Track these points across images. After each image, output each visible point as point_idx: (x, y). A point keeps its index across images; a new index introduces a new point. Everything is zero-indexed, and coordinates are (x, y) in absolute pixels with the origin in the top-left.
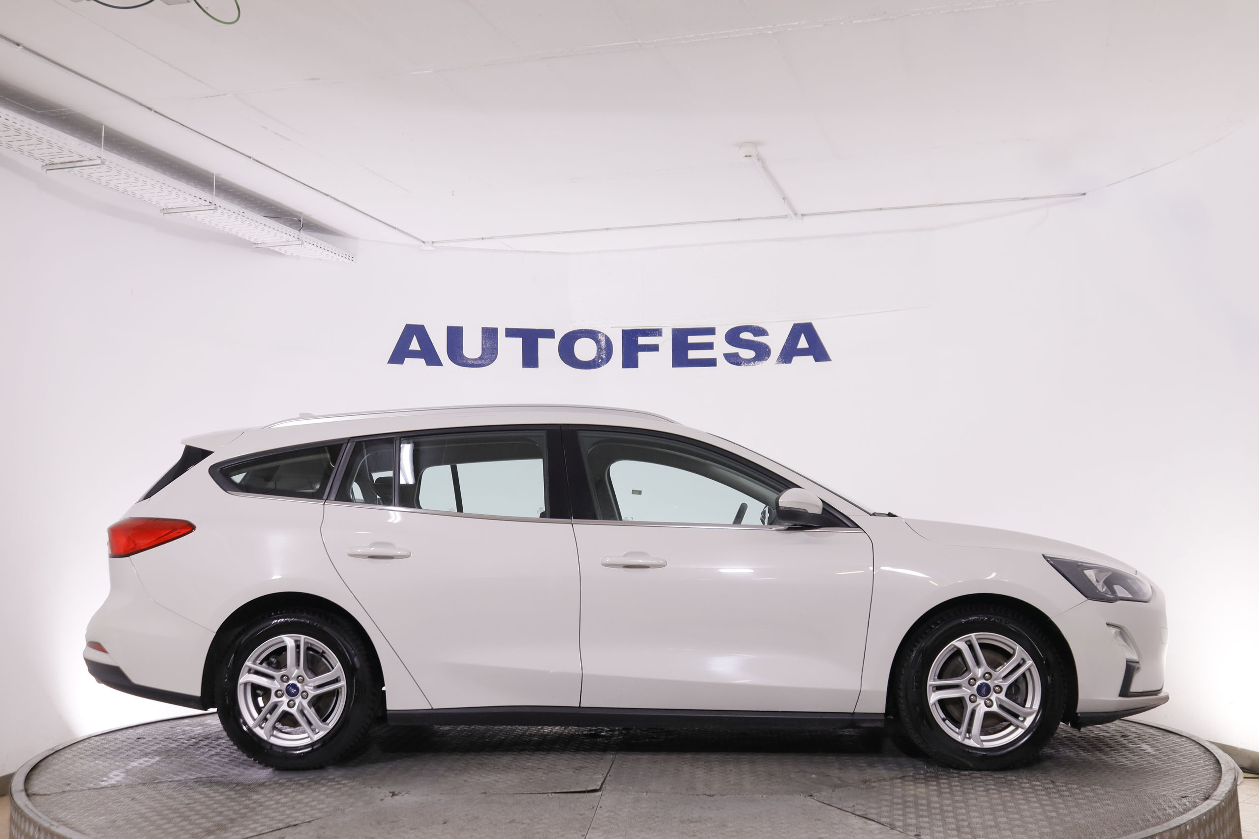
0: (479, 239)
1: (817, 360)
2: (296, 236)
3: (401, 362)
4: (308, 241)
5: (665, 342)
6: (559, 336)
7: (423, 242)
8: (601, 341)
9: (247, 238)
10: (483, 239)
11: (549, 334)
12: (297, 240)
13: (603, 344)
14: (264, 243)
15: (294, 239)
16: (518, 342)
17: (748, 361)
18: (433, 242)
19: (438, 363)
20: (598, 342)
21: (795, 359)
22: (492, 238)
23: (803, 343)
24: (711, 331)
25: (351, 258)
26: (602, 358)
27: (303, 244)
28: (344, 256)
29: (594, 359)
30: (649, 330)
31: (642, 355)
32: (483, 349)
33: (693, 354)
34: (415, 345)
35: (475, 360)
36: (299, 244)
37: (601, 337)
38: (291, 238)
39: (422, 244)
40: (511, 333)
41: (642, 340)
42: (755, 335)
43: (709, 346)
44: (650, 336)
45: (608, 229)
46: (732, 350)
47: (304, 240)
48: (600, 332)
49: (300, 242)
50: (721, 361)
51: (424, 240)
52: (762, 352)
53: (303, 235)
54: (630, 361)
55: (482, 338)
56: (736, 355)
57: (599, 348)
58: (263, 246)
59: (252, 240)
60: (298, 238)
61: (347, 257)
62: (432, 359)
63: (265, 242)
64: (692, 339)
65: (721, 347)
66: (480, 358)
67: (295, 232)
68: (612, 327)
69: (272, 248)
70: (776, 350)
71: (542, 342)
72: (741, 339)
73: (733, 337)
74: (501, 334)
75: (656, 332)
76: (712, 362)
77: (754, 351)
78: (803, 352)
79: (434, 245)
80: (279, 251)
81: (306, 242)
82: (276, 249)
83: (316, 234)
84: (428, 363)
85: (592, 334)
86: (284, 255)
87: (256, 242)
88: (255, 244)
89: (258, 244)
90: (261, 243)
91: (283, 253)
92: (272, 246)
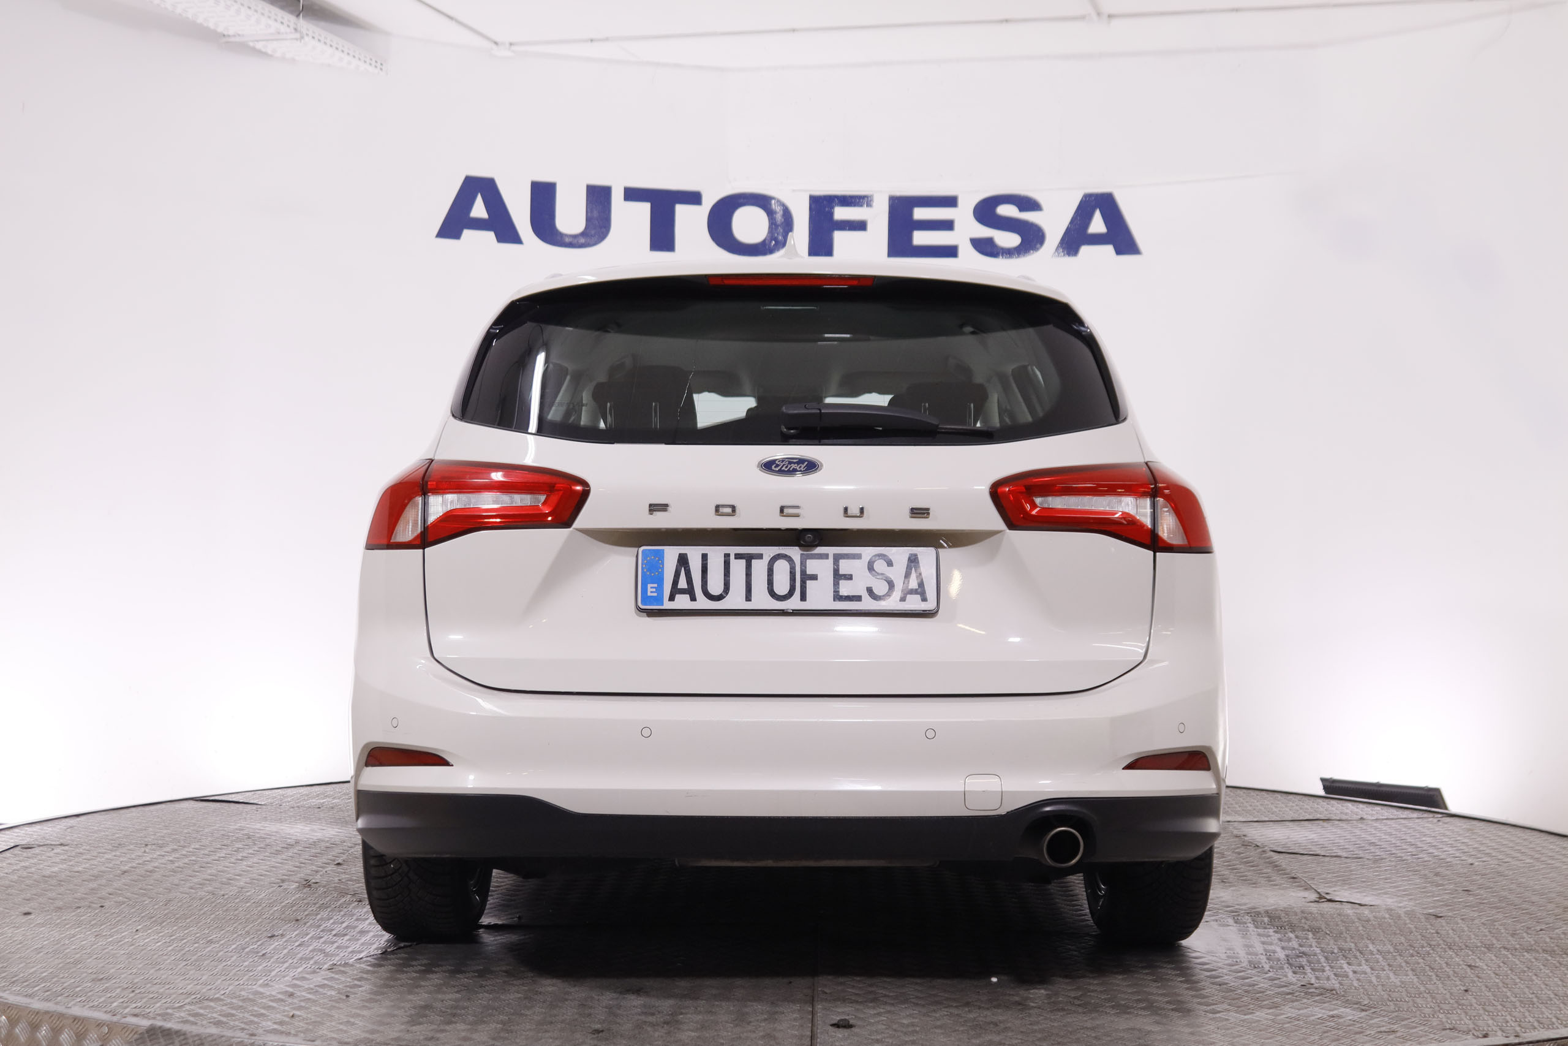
0: (585, 41)
1: (1118, 252)
2: (292, 27)
3: (457, 235)
4: (311, 34)
5: (878, 217)
6: (709, 202)
7: (496, 43)
8: (776, 213)
9: (211, 25)
10: (592, 40)
11: (694, 198)
12: (293, 31)
13: (779, 217)
14: (239, 35)
15: (288, 30)
16: (645, 208)
17: (1009, 253)
18: (511, 44)
19: (516, 239)
20: (770, 213)
21: (1085, 250)
22: (606, 39)
23: (1097, 225)
24: (950, 202)
25: (379, 65)
26: (776, 240)
27: (302, 38)
28: (368, 61)
29: (764, 241)
30: (852, 197)
31: (839, 237)
32: (587, 219)
33: (920, 238)
34: (479, 210)
35: (575, 236)
36: (297, 39)
37: (774, 205)
38: (283, 29)
39: (494, 46)
40: (633, 194)
41: (841, 213)
42: (1021, 210)
43: (948, 225)
44: (855, 206)
46: (984, 232)
47: (304, 32)
48: (773, 198)
49: (297, 35)
50: (967, 251)
51: (497, 40)
52: (1032, 238)
53: (303, 24)
54: (820, 245)
55: (587, 200)
56: (990, 241)
57: (772, 223)
58: (237, 39)
59: (220, 29)
60: (296, 29)
61: (373, 63)
62: (505, 231)
63: (240, 33)
64: (920, 214)
65: (967, 228)
66: (582, 234)
67: (288, 18)
68: (794, 191)
69: (251, 44)
70: (1055, 234)
71: (682, 211)
72: (999, 216)
73: (986, 211)
74: (617, 196)
75: (863, 201)
76: (949, 252)
77: (1020, 236)
78: (1097, 240)
79: (513, 48)
80: (264, 50)
81: (306, 34)
82: (259, 46)
83: (323, 24)
84: (500, 238)
85: (761, 201)
86: (271, 56)
87: (226, 33)
88: (224, 35)
89: (229, 36)
90: (234, 36)
91: (270, 52)
92: (252, 41)
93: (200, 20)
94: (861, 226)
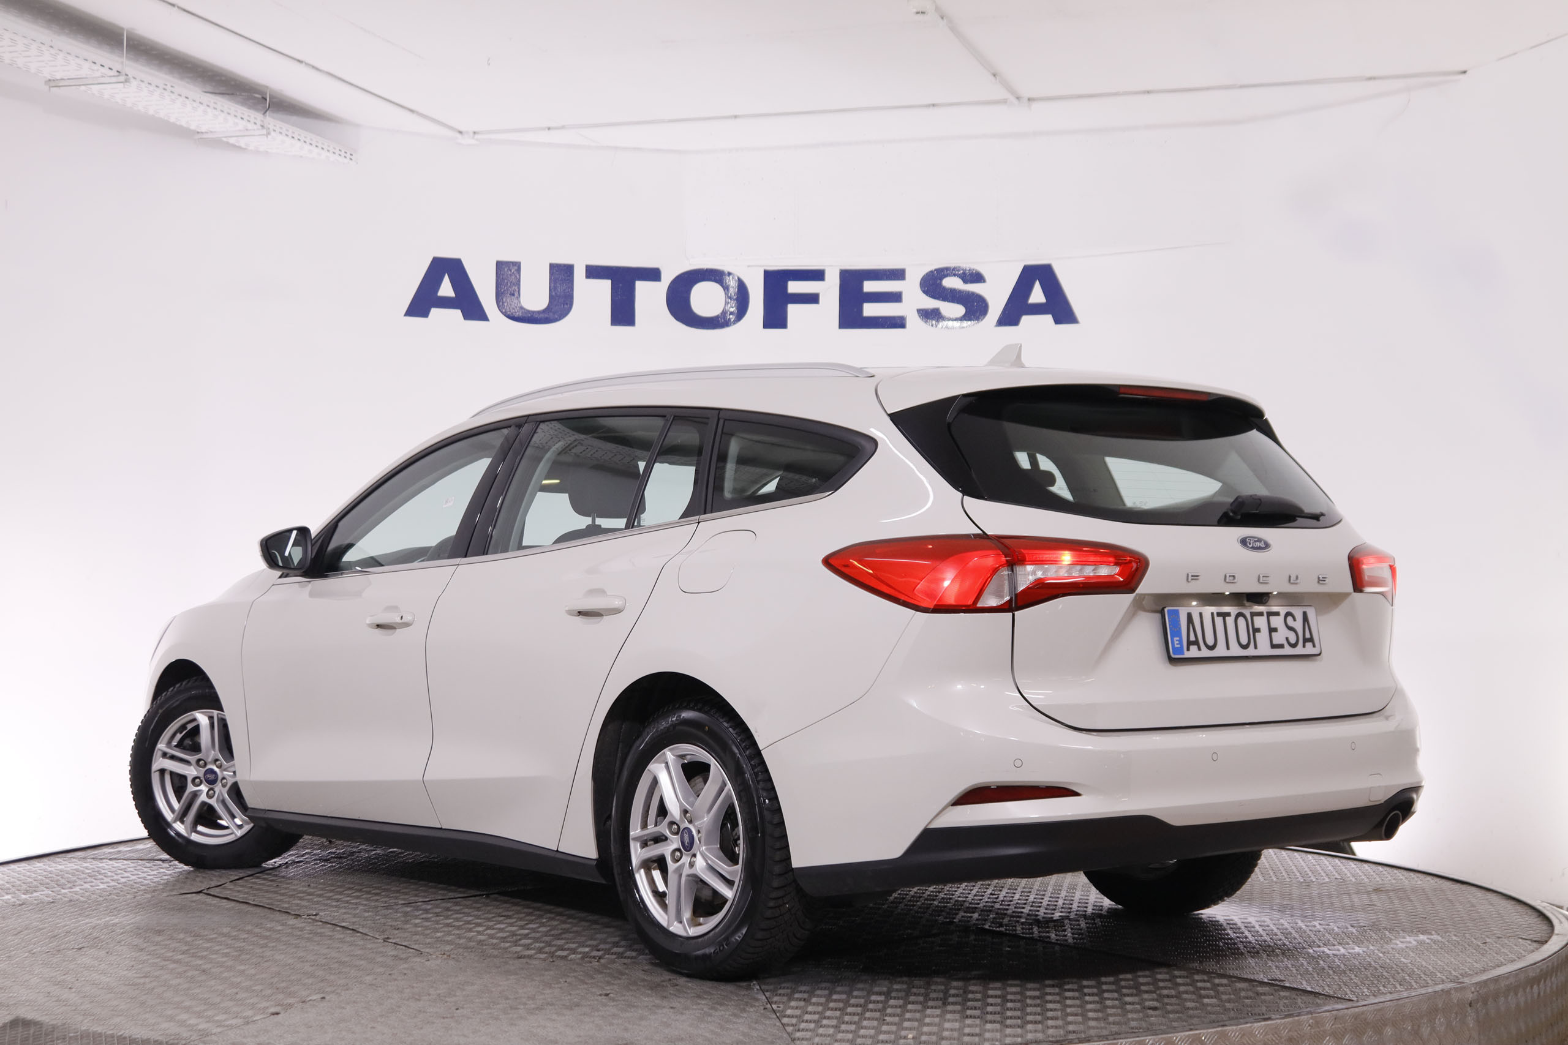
0: (543, 129)
1: (1058, 321)
2: (259, 122)
3: (425, 314)
5: (829, 290)
6: (667, 278)
7: (460, 132)
8: (732, 287)
9: (183, 123)
10: (549, 129)
11: (653, 275)
12: (260, 128)
13: (733, 291)
14: (211, 132)
15: (255, 127)
16: (606, 285)
17: (954, 320)
18: (475, 133)
19: (483, 317)
20: (726, 288)
21: (1025, 319)
22: (563, 127)
23: (1037, 296)
24: (898, 274)
25: (348, 156)
26: (732, 313)
27: (268, 134)
28: (337, 152)
29: (720, 314)
30: (805, 271)
31: (793, 309)
32: (551, 297)
33: (870, 310)
34: (446, 289)
35: (539, 312)
36: (264, 134)
37: (731, 281)
38: (250, 126)
39: (458, 135)
40: (594, 272)
41: (795, 287)
42: (965, 281)
43: (895, 297)
44: (807, 280)
45: (736, 117)
46: (931, 303)
47: (272, 127)
48: (729, 274)
49: (264, 132)
50: (914, 321)
51: (461, 130)
52: (975, 308)
53: (272, 121)
54: (775, 318)
55: (550, 279)
56: (935, 311)
57: (728, 298)
58: (210, 136)
59: (193, 127)
60: (264, 125)
61: (343, 153)
62: (472, 309)
63: (211, 130)
64: (869, 286)
65: (914, 299)
66: (544, 311)
67: (256, 116)
68: (749, 266)
69: (225, 139)
70: (997, 303)
71: (642, 288)
72: (944, 288)
73: (932, 284)
74: (579, 274)
75: (817, 275)
76: (897, 323)
77: (963, 305)
79: (476, 136)
80: (237, 144)
81: (274, 131)
82: (232, 141)
83: (294, 118)
84: (467, 316)
85: (717, 276)
86: (245, 149)
87: (199, 131)
88: (198, 133)
89: (202, 133)
90: (207, 133)
91: (243, 146)
92: (226, 137)
93: (172, 120)
94: (813, 299)
